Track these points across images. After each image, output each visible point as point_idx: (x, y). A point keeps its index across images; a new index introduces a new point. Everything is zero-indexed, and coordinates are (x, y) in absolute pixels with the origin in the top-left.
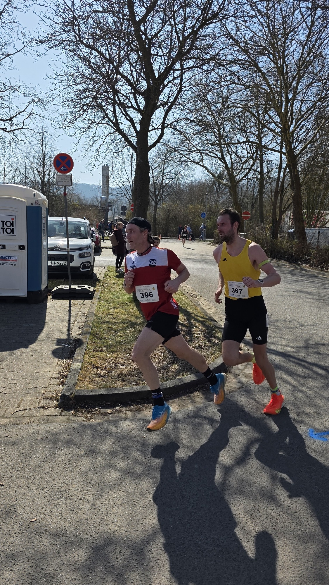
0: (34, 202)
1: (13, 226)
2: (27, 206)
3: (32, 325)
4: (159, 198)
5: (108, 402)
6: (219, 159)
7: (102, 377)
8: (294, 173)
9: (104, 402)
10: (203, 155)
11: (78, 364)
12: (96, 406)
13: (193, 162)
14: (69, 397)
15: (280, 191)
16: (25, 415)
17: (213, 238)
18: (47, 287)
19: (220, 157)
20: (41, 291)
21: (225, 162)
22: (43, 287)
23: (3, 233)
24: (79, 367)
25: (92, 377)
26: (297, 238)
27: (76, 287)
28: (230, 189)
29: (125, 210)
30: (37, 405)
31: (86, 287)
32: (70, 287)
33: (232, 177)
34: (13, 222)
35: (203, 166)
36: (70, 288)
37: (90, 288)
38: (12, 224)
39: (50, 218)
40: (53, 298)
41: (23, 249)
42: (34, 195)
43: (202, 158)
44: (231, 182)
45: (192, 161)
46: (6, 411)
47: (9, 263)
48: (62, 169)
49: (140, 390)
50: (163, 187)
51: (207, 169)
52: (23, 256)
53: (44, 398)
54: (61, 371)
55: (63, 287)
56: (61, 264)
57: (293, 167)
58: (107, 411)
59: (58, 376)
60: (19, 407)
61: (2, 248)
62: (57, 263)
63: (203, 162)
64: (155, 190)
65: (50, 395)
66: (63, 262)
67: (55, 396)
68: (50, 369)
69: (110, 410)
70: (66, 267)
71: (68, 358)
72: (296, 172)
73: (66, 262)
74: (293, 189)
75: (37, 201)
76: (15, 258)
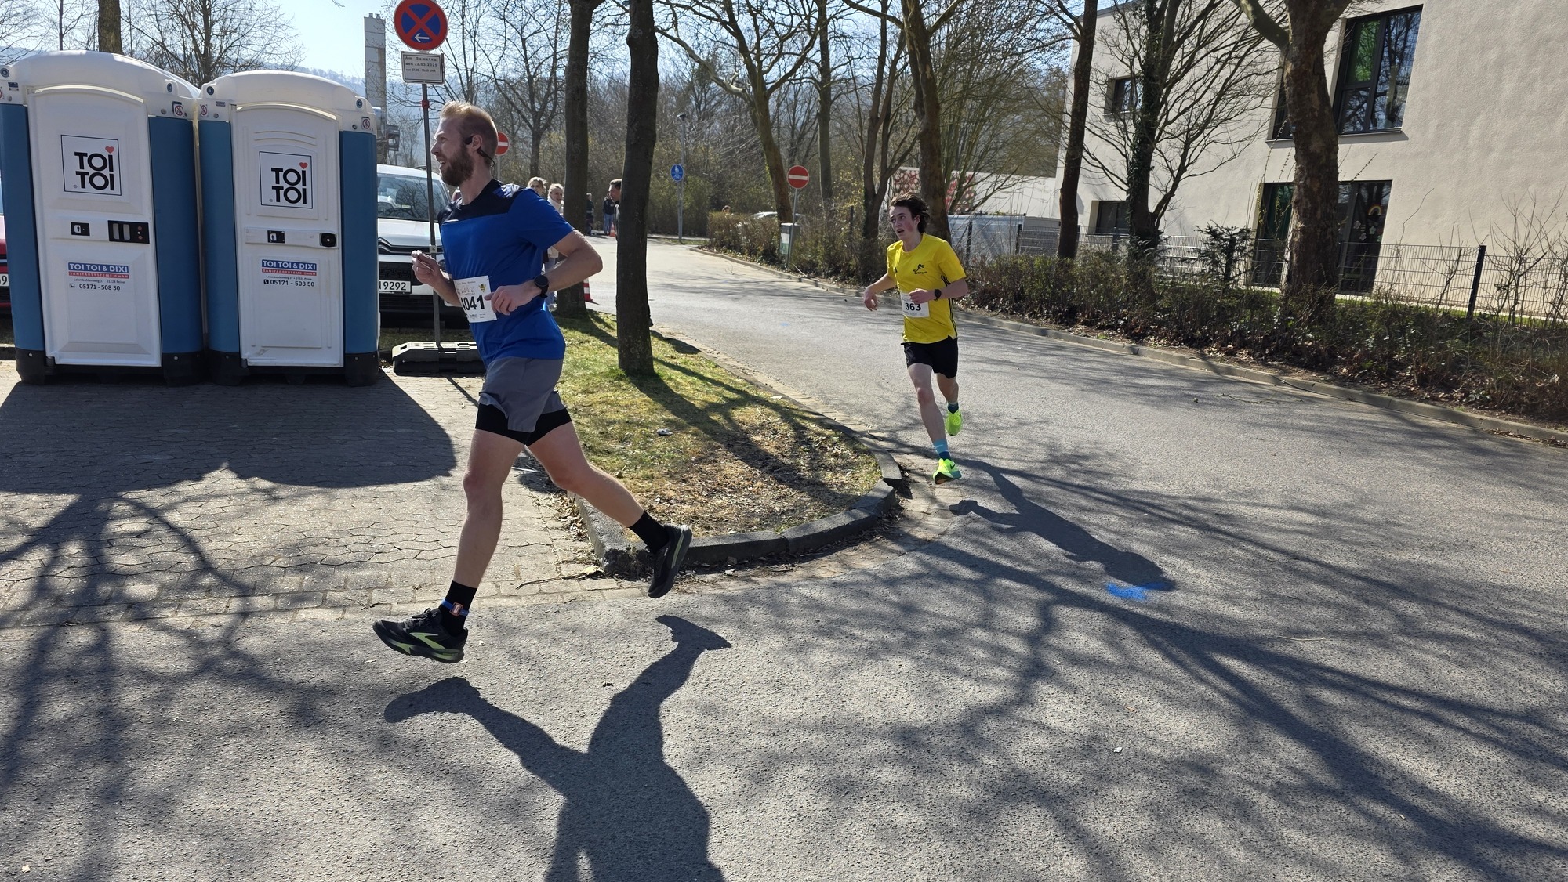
0: (359, 122)
1: (304, 184)
2: (340, 132)
3: (404, 430)
4: (544, 121)
5: (704, 562)
6: (724, 24)
8: (924, 74)
9: (696, 563)
10: (678, 10)
14: (627, 554)
15: (881, 118)
16: (544, 590)
17: (704, 236)
19: (726, 19)
20: (375, 353)
21: (737, 33)
22: (377, 343)
23: (278, 200)
27: (456, 345)
28: (752, 104)
30: (557, 574)
32: (438, 345)
33: (756, 75)
34: (304, 172)
35: (677, 40)
36: (441, 349)
38: (302, 178)
41: (333, 244)
42: (359, 104)
43: (675, 18)
44: (754, 87)
46: (498, 587)
47: (294, 281)
48: (417, 37)
51: (688, 48)
52: (332, 259)
53: (563, 562)
54: (557, 515)
55: (420, 345)
56: (394, 287)
57: (921, 58)
58: (710, 577)
59: (559, 525)
60: (521, 579)
61: (275, 239)
62: (385, 286)
63: (676, 30)
64: (532, 96)
65: (572, 558)
66: (400, 282)
67: (586, 557)
68: (530, 514)
69: (714, 575)
70: (408, 297)
71: (552, 492)
72: (928, 72)
73: (408, 283)
74: (922, 115)
75: (365, 119)
76: (310, 267)
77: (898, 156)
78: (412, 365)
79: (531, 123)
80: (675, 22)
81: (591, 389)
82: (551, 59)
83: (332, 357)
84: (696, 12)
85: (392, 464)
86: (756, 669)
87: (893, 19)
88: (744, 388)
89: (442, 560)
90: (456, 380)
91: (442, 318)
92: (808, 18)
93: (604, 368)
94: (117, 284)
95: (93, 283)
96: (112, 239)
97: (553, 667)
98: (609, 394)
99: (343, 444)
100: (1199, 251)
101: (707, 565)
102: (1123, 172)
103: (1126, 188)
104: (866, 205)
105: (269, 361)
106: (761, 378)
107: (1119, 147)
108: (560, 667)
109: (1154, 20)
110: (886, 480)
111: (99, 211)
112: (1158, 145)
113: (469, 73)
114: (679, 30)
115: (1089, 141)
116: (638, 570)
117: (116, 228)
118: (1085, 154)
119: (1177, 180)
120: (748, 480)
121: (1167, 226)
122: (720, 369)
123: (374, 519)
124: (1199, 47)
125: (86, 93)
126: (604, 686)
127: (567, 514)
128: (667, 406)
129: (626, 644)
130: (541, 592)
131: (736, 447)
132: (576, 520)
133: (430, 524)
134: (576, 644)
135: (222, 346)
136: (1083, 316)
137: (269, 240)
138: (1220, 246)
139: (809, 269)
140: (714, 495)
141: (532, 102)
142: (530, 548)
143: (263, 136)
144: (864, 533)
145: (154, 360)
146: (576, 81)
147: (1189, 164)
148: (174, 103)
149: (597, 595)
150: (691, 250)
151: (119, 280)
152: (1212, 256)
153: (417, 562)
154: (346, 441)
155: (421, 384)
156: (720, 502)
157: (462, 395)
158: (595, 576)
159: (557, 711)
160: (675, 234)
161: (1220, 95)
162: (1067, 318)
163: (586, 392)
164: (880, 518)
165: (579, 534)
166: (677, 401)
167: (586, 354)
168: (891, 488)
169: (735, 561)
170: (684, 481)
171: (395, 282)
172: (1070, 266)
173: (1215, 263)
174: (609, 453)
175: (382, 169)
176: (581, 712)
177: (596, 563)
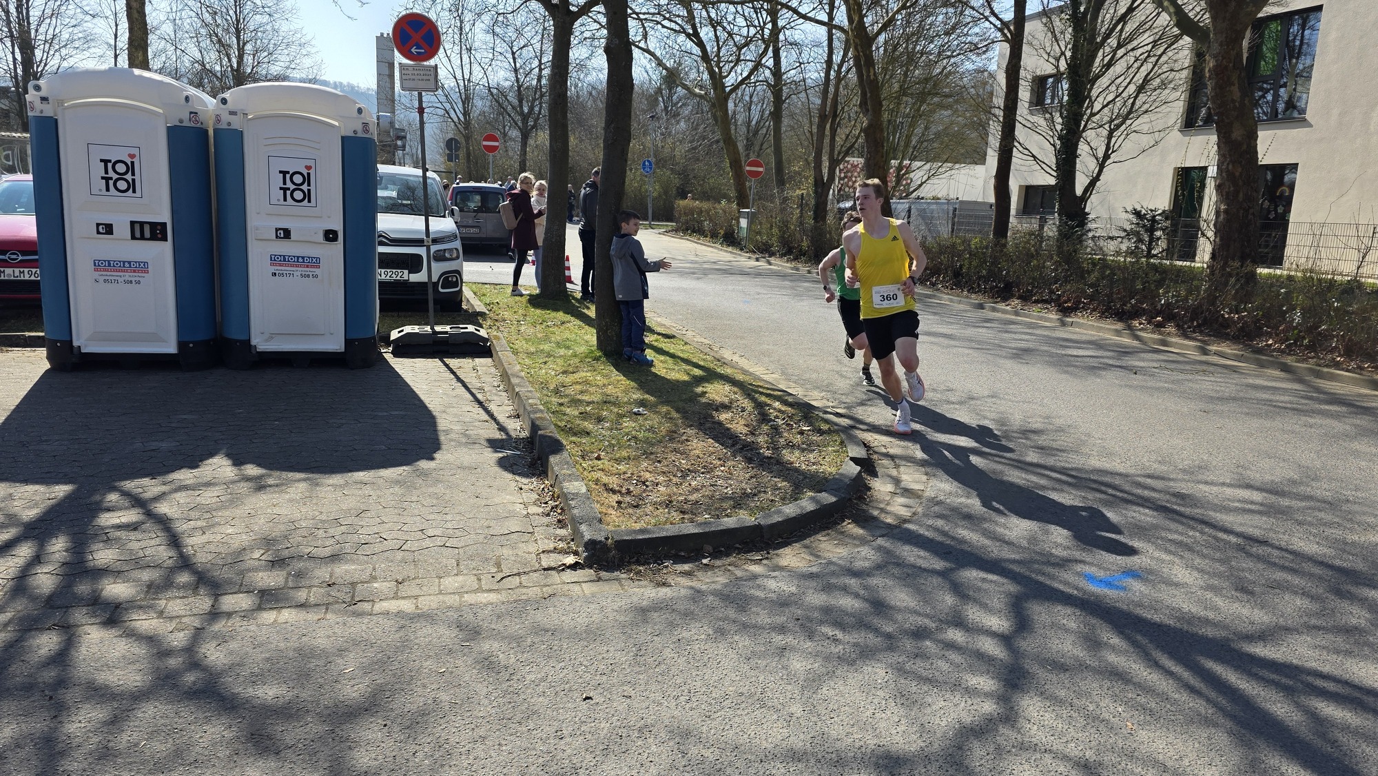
0: (359, 128)
1: (309, 185)
2: (343, 138)
3: (397, 413)
4: (531, 123)
5: (681, 551)
6: (685, 34)
8: (868, 76)
9: (673, 552)
10: (647, 24)
11: (576, 483)
12: (661, 560)
14: (605, 545)
15: (829, 115)
16: (525, 584)
17: (671, 221)
19: (689, 31)
20: (374, 338)
21: (700, 44)
22: (376, 329)
23: (285, 199)
24: (584, 490)
27: (447, 328)
28: (713, 105)
29: (457, 149)
30: (537, 566)
31: (471, 328)
32: (432, 328)
33: (717, 79)
34: (309, 174)
35: (647, 51)
36: (435, 333)
37: (479, 331)
38: (307, 179)
41: (335, 239)
42: (360, 111)
43: (645, 32)
44: (714, 90)
46: (479, 580)
47: (299, 273)
48: (412, 49)
50: (541, 96)
51: (656, 57)
52: (334, 252)
53: (543, 552)
54: (538, 500)
55: (415, 329)
56: (394, 275)
57: (865, 62)
58: (686, 567)
59: (540, 510)
60: (502, 571)
61: (282, 236)
62: (383, 275)
63: (646, 42)
64: (521, 101)
65: (551, 546)
66: (399, 271)
67: (566, 547)
68: (512, 498)
69: (691, 565)
70: (405, 284)
71: (534, 475)
72: (872, 73)
73: (406, 272)
74: (866, 112)
75: (365, 125)
76: (314, 260)
77: (844, 149)
78: (407, 348)
79: (520, 124)
80: (645, 36)
81: (571, 370)
82: (537, 69)
83: (335, 344)
84: (663, 26)
85: (384, 447)
86: (738, 678)
87: (841, 29)
88: (712, 366)
89: (425, 552)
90: (447, 361)
91: (436, 302)
92: (762, 29)
93: (582, 349)
94: (137, 279)
95: (116, 278)
96: (133, 237)
97: (532, 677)
98: (589, 374)
99: (339, 427)
100: (1125, 230)
101: (683, 554)
102: (1051, 160)
103: (1055, 174)
104: (816, 192)
105: (276, 347)
106: (727, 355)
107: (1048, 138)
108: (539, 676)
109: (1078, 22)
110: (852, 459)
111: (122, 211)
112: (1084, 135)
113: (466, 82)
114: (648, 42)
115: (1019, 132)
116: (616, 561)
117: (137, 227)
118: (1016, 144)
119: (1102, 166)
120: (719, 459)
121: (1093, 207)
122: (687, 347)
123: (363, 507)
124: (1119, 46)
125: (109, 105)
126: (585, 700)
127: (547, 499)
128: (643, 386)
129: (605, 648)
130: (521, 585)
131: (708, 425)
132: (557, 506)
133: (417, 512)
134: (555, 648)
135: (234, 334)
136: (1019, 291)
137: (277, 237)
138: (1144, 226)
139: (764, 250)
140: (688, 475)
141: (521, 106)
142: (512, 536)
143: (270, 142)
144: (836, 516)
145: (171, 348)
146: (558, 87)
147: (1113, 152)
148: (191, 113)
149: (576, 588)
150: (659, 233)
151: (140, 275)
152: (1137, 234)
153: (400, 555)
154: (343, 424)
155: (416, 365)
156: (694, 483)
157: (452, 376)
158: (574, 567)
159: (535, 732)
160: (646, 220)
161: (1141, 89)
162: (1004, 292)
163: (564, 372)
164: (850, 499)
165: (559, 521)
166: (651, 380)
167: (567, 335)
168: (859, 468)
169: (710, 549)
170: (659, 462)
171: (394, 271)
172: (1005, 245)
173: (1140, 241)
174: (588, 433)
175: (383, 169)
176: (559, 733)
177: (576, 553)
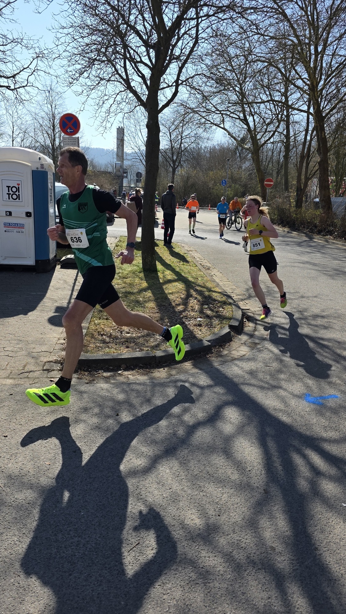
0: (39, 166)
1: (19, 192)
2: (32, 171)
4: (177, 164)
5: (111, 366)
6: (241, 120)
7: (106, 343)
8: (322, 136)
10: (224, 116)
12: (99, 370)
13: (214, 124)
15: (306, 156)
16: (29, 376)
18: (55, 256)
19: (243, 118)
20: (49, 260)
21: (247, 124)
22: (52, 256)
23: (9, 199)
25: (96, 343)
26: (321, 207)
28: (252, 154)
29: (141, 177)
30: (41, 368)
33: (254, 141)
34: (19, 187)
35: (224, 129)
38: (18, 190)
39: (57, 184)
40: (61, 268)
41: (30, 216)
42: (40, 159)
43: (223, 119)
44: (253, 146)
45: (212, 123)
46: (11, 372)
47: (16, 231)
48: (68, 130)
49: (143, 356)
50: (181, 152)
51: (228, 132)
52: (30, 223)
53: (48, 362)
58: (109, 374)
60: (24, 369)
61: (8, 214)
63: (224, 124)
64: (173, 154)
67: (59, 360)
69: (112, 373)
74: (320, 154)
75: (42, 165)
76: (22, 225)
79: (172, 165)
80: (223, 121)
82: (180, 140)
83: (31, 261)
84: (230, 116)
93: (137, 268)
104: (297, 194)
105: (7, 262)
110: (230, 326)
130: (27, 377)
137: (6, 215)
142: (41, 353)
143: (2, 173)
144: (202, 353)
154: (13, 297)
155: (65, 272)
